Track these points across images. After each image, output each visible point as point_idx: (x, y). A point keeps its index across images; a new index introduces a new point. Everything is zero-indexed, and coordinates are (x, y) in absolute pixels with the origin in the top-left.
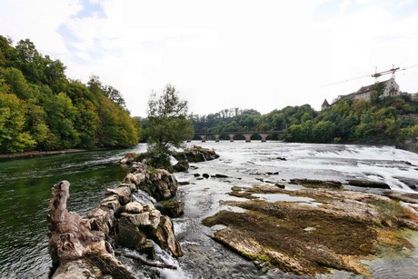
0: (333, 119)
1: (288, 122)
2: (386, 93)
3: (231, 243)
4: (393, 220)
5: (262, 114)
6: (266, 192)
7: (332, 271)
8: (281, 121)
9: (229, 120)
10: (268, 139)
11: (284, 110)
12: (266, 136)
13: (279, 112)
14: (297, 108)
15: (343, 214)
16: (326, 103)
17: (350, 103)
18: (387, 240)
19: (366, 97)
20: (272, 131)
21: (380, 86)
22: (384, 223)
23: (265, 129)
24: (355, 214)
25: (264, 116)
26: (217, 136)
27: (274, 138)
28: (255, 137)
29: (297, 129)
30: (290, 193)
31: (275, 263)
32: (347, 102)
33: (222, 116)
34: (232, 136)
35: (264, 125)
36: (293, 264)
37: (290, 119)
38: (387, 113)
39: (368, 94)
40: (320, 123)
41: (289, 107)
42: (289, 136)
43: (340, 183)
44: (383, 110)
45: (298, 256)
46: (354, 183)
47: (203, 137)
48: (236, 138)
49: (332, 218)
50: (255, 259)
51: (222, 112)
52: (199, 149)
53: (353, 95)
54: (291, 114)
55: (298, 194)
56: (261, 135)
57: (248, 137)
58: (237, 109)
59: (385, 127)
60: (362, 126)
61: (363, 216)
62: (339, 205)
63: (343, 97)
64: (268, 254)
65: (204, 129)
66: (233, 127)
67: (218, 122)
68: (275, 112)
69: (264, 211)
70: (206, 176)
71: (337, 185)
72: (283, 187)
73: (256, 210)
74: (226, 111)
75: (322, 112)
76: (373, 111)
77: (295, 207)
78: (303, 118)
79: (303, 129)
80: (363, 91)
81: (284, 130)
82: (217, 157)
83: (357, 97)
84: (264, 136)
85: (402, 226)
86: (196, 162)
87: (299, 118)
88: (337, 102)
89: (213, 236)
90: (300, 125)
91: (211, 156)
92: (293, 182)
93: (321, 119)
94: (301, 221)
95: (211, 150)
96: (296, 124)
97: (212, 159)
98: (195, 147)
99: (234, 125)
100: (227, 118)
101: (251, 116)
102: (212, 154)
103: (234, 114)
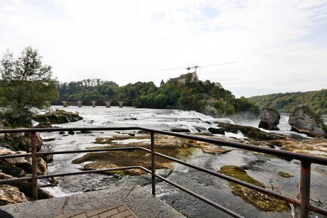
0: (166, 93)
1: (139, 93)
2: (192, 80)
4: (187, 144)
5: (120, 86)
6: (122, 139)
8: (134, 92)
9: (91, 88)
10: (124, 105)
11: (136, 84)
12: (123, 103)
13: (133, 85)
14: (145, 83)
15: (165, 144)
16: (162, 82)
17: (176, 83)
19: (183, 81)
20: (127, 99)
21: (189, 76)
22: (183, 146)
23: (122, 98)
25: (121, 87)
26: (80, 102)
27: (129, 104)
28: (114, 104)
29: (145, 98)
30: (137, 138)
31: (127, 172)
32: (173, 82)
33: (84, 84)
34: (94, 102)
35: (121, 94)
36: (136, 171)
37: (140, 91)
38: (192, 92)
39: (185, 79)
40: (159, 95)
41: (139, 82)
42: (139, 103)
44: (191, 90)
46: (174, 130)
47: (64, 102)
48: (97, 105)
49: (160, 147)
51: (85, 81)
52: (62, 112)
53: (177, 79)
54: (141, 88)
55: (142, 138)
56: (119, 102)
57: (108, 103)
58: (98, 80)
59: (192, 100)
60: (181, 98)
61: (174, 144)
62: (164, 140)
63: (172, 79)
65: (66, 95)
66: (95, 95)
67: (80, 90)
68: (130, 85)
72: (134, 135)
74: (89, 81)
75: (160, 87)
76: (187, 90)
78: (148, 91)
79: (148, 98)
80: (182, 77)
81: (136, 99)
82: (81, 119)
83: (179, 80)
84: (121, 103)
85: (190, 146)
86: (59, 123)
87: (146, 91)
88: (169, 82)
89: (83, 168)
90: (147, 96)
91: (75, 118)
93: (159, 92)
96: (144, 95)
97: (76, 121)
98: (57, 110)
99: (96, 93)
100: (89, 87)
101: (110, 87)
102: (75, 117)
103: (96, 84)
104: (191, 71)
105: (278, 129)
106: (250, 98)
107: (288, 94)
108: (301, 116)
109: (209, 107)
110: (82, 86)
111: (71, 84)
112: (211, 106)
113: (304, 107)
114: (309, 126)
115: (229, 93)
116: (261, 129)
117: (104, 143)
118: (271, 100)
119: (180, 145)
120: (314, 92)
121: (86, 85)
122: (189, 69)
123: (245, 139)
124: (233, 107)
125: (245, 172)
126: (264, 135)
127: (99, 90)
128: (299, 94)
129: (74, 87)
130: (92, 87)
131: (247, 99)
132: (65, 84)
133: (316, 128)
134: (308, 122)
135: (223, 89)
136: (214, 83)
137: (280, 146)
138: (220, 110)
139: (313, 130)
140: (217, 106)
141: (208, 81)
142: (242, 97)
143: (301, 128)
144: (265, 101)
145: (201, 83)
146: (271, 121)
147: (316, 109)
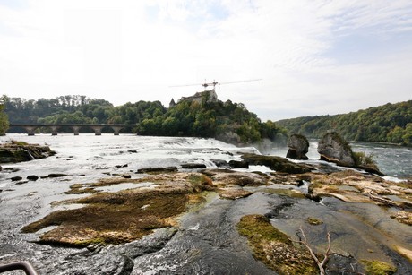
0: (177, 116)
1: (141, 116)
2: (210, 100)
3: (63, 239)
4: (199, 187)
5: (115, 106)
6: (110, 184)
7: (155, 231)
8: (135, 115)
9: (72, 109)
10: (121, 132)
11: (138, 104)
12: (120, 129)
13: (133, 105)
14: (149, 103)
15: (171, 189)
16: (172, 102)
17: (190, 104)
18: (194, 201)
19: (199, 101)
20: (125, 124)
21: (207, 94)
22: (194, 191)
23: (118, 123)
24: (178, 188)
25: (117, 108)
26: (54, 128)
27: (128, 131)
28: (107, 130)
29: (150, 123)
30: (134, 181)
31: (109, 240)
32: (187, 101)
33: (61, 103)
34: (76, 128)
35: (117, 118)
36: (125, 236)
37: (143, 114)
38: (210, 114)
39: (201, 99)
40: (169, 119)
41: (142, 102)
42: (141, 129)
43: (176, 168)
44: (208, 112)
45: (130, 229)
46: (185, 166)
47: (30, 129)
48: (82, 131)
49: (164, 194)
50: (89, 244)
51: (62, 98)
52: (21, 145)
53: (191, 97)
54: (144, 109)
55: (141, 181)
56: (114, 128)
57: (98, 129)
58: (83, 98)
59: (209, 125)
60: (197, 122)
61: (183, 189)
62: (169, 183)
63: (185, 98)
64: (103, 236)
65: (32, 118)
66: (78, 118)
67: (55, 110)
68: (129, 105)
69: (105, 201)
70: (33, 178)
71: (173, 170)
72: (129, 177)
73: (96, 202)
74: (68, 98)
75: (170, 109)
76: (204, 112)
77: (135, 191)
78: (154, 114)
79: (155, 123)
80: (197, 95)
81: (137, 124)
82: (53, 153)
83: (194, 100)
84: (116, 129)
85: (203, 189)
86: (15, 162)
87: (151, 113)
88: (181, 102)
89: (38, 240)
90: (152, 120)
91: (41, 152)
92: (140, 172)
93: (169, 115)
94: (139, 202)
95: (42, 145)
96: (149, 118)
97: (44, 157)
98: (13, 143)
99: (79, 115)
100: (69, 107)
101: (101, 107)
102: (44, 151)
103: (80, 103)
104: (209, 89)
105: (307, 159)
106: (277, 122)
107: (316, 117)
108: (330, 143)
109: (231, 133)
110: (59, 106)
111: (40, 103)
112: (233, 131)
113: (333, 133)
114: (338, 155)
115: (254, 116)
116: (289, 159)
117: (82, 193)
118: (299, 125)
119: (190, 189)
120: (342, 115)
121: (64, 104)
122: (206, 85)
123: (272, 174)
124: (258, 133)
125: (269, 221)
126: (293, 167)
127: (85, 112)
128: (327, 117)
129: (45, 106)
130: (73, 106)
131: (274, 123)
132: (31, 102)
133: (345, 157)
134: (336, 150)
135: (247, 112)
136: (236, 104)
137: (309, 181)
138: (244, 137)
139: (341, 158)
140: (240, 132)
141: (229, 102)
142: (269, 121)
143: (330, 157)
144: (293, 125)
145: (220, 103)
146: (299, 149)
147: (345, 134)
